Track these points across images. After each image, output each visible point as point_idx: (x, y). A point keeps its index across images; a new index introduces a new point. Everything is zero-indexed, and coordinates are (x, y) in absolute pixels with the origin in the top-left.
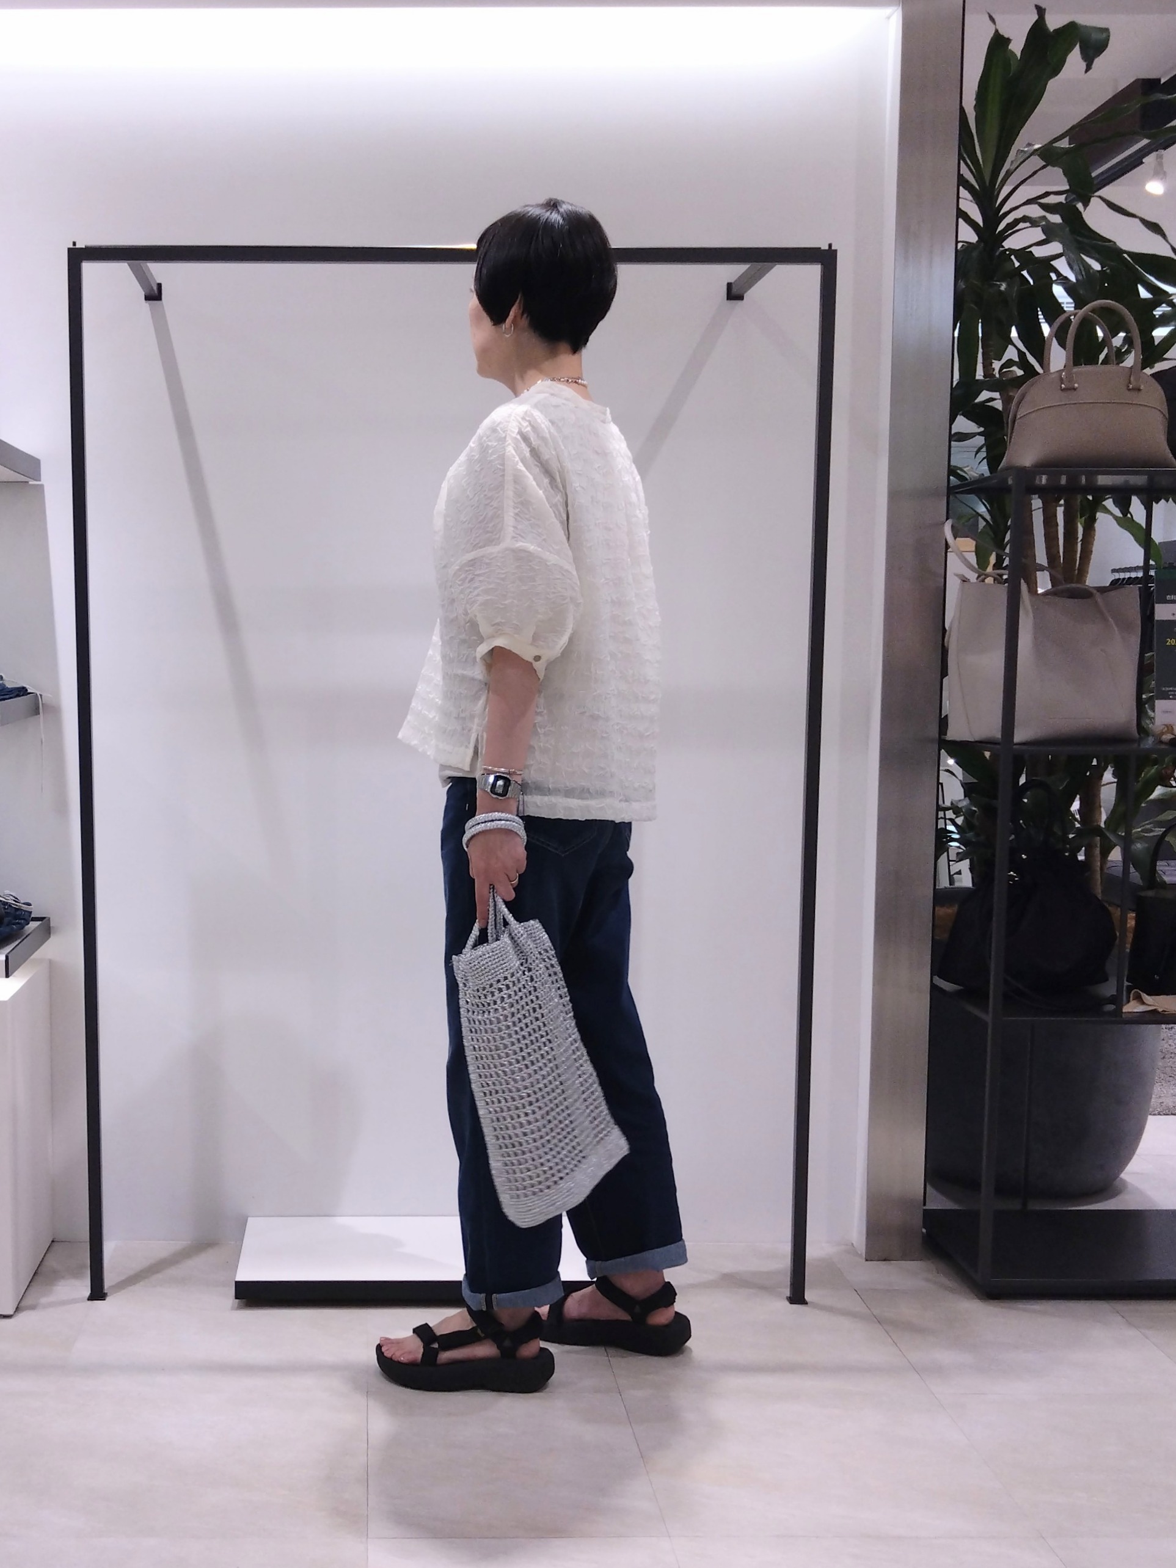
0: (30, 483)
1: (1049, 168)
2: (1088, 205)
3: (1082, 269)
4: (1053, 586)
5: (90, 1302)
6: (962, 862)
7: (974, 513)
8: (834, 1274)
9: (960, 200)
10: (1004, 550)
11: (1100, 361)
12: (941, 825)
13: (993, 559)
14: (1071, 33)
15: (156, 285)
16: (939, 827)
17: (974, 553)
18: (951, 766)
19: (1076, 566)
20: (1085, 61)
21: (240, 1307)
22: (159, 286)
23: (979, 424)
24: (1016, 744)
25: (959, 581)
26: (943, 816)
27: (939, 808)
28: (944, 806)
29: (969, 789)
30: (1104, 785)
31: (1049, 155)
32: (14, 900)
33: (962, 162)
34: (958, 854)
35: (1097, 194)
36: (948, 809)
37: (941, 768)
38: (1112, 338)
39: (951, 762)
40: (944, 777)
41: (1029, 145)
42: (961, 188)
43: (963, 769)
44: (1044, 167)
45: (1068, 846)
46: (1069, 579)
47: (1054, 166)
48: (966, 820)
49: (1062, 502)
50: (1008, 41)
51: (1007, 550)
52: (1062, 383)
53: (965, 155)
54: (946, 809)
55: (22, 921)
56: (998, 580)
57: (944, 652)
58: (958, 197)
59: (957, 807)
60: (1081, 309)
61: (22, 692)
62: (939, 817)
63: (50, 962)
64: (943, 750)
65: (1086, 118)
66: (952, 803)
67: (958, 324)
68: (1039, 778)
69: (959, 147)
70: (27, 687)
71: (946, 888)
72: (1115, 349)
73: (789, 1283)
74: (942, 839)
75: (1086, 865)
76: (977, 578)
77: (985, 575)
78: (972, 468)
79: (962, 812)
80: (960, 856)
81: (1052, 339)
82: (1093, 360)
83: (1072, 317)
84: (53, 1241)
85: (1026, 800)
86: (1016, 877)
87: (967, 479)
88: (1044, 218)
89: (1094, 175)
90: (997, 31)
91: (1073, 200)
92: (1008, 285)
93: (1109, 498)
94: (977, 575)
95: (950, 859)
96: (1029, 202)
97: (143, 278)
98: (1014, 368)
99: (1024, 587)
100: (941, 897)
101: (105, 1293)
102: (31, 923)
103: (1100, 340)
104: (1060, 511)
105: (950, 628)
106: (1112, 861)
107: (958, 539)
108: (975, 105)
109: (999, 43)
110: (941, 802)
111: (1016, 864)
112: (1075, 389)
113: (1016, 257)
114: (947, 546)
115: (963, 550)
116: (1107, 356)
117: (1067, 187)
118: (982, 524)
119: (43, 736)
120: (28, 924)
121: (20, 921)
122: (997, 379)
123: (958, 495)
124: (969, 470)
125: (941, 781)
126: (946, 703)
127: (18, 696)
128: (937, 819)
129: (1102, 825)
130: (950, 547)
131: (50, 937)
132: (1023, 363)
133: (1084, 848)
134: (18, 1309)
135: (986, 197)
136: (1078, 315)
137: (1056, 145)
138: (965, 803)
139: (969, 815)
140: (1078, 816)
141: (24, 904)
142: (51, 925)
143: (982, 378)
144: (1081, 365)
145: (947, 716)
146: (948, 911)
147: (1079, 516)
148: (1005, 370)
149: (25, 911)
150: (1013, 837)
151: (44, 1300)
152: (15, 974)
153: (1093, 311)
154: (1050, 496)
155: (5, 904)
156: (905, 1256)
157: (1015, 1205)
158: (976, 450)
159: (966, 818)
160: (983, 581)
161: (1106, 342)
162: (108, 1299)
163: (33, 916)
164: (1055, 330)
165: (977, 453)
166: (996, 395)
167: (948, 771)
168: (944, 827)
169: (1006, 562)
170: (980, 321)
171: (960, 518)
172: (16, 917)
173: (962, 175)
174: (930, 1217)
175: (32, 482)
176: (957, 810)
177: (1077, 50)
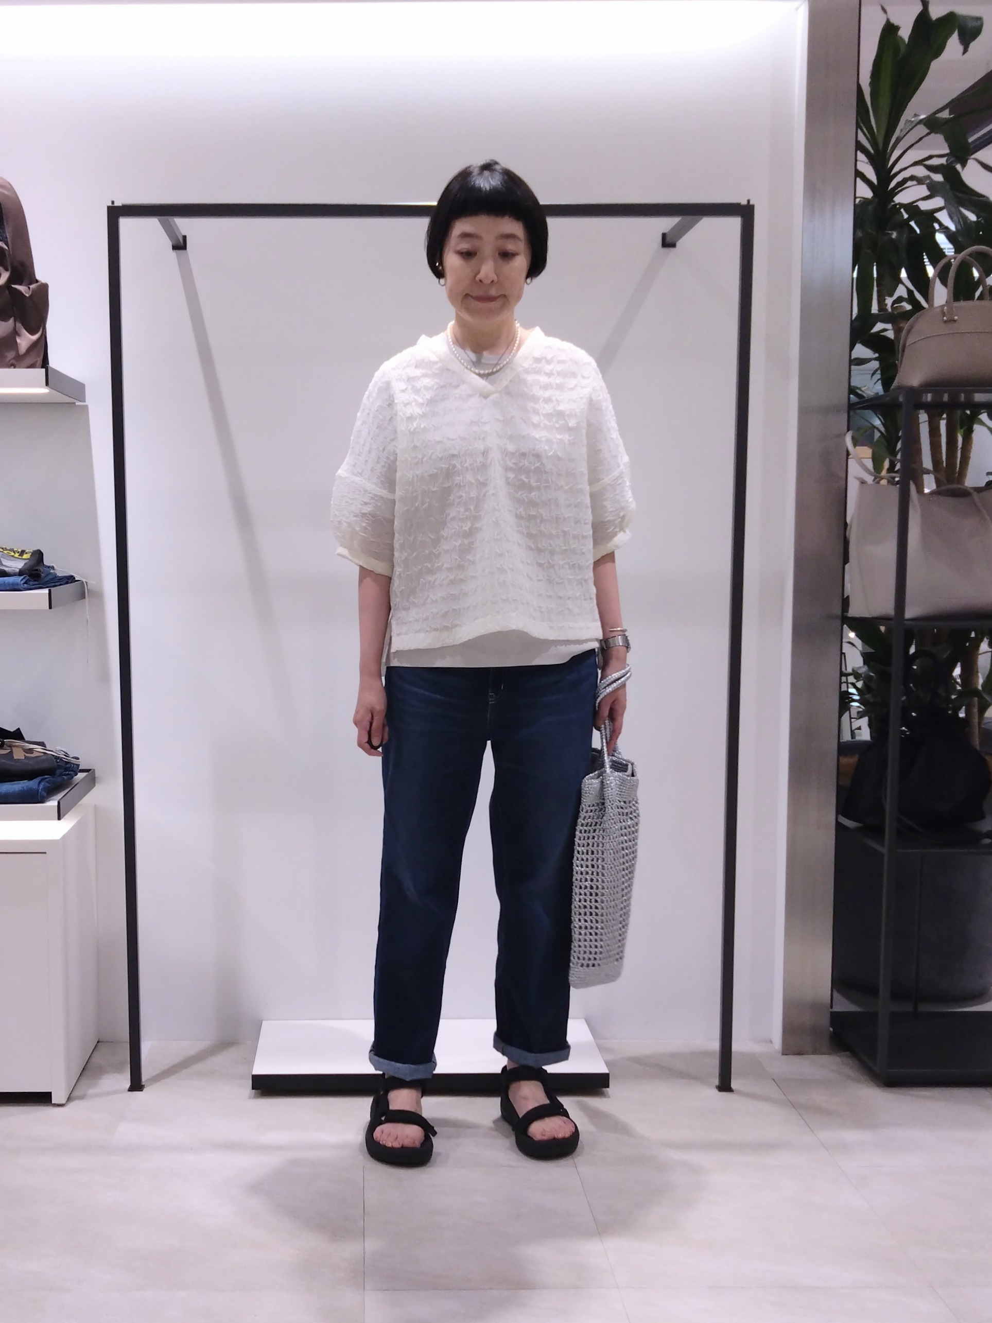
0: (77, 404)
1: (933, 135)
2: (965, 166)
3: (961, 220)
4: (937, 486)
5: (130, 1093)
6: (861, 719)
7: (870, 425)
8: (756, 1065)
9: (858, 163)
10: (896, 457)
11: (976, 296)
12: (844, 688)
13: (886, 464)
14: (950, 21)
15: (181, 236)
16: (842, 690)
17: (871, 460)
18: (852, 639)
19: (956, 469)
20: (963, 45)
21: (256, 1097)
22: (185, 238)
23: (875, 350)
24: (908, 620)
25: (857, 483)
26: (845, 681)
27: (842, 674)
28: (847, 672)
29: (867, 658)
30: (981, 654)
31: (932, 124)
32: (65, 755)
33: (859, 131)
34: (858, 712)
35: (973, 156)
36: (850, 674)
37: (844, 640)
38: (986, 278)
39: (852, 635)
40: (846, 648)
41: (916, 115)
42: (859, 153)
43: (862, 641)
44: (928, 134)
45: (951, 705)
46: (950, 480)
47: (936, 133)
48: (865, 684)
49: (945, 416)
50: (897, 28)
51: (899, 457)
52: (944, 317)
53: (862, 125)
54: (847, 675)
55: (72, 773)
56: (891, 482)
57: (846, 543)
58: (856, 160)
59: (857, 673)
60: (960, 253)
61: (70, 579)
62: (842, 681)
63: (95, 806)
64: (845, 626)
65: (962, 94)
66: (853, 670)
67: (857, 267)
68: (926, 649)
69: (857, 118)
70: (75, 575)
71: (848, 741)
72: (988, 287)
73: (718, 1074)
74: (844, 700)
75: (967, 721)
76: (874, 480)
77: (880, 477)
78: (869, 388)
79: (862, 677)
80: (860, 714)
81: (935, 279)
82: (970, 297)
83: (953, 260)
84: (98, 1042)
85: (915, 667)
86: (907, 732)
87: (864, 397)
88: (928, 177)
89: (970, 140)
90: (888, 21)
91: (952, 162)
92: (898, 233)
93: (983, 412)
94: (873, 478)
95: (852, 717)
96: (916, 164)
97: (170, 231)
98: (904, 304)
99: (913, 488)
100: (844, 749)
101: (142, 1085)
102: (79, 774)
103: (976, 280)
104: (943, 424)
105: (851, 521)
106: (987, 718)
107: (857, 447)
108: (870, 83)
109: (890, 30)
110: (843, 669)
111: (906, 720)
112: (955, 321)
113: (904, 210)
114: (848, 454)
115: (862, 456)
116: (982, 293)
117: (947, 151)
118: (877, 435)
119: (88, 617)
120: (76, 775)
121: (70, 773)
122: (889, 313)
123: (858, 411)
124: (866, 390)
125: (843, 651)
126: (848, 586)
127: (67, 583)
128: (841, 683)
129: (980, 688)
130: (850, 455)
131: (95, 786)
132: (911, 299)
133: (964, 707)
134: (69, 1099)
135: (880, 160)
136: (957, 259)
137: (939, 115)
138: (864, 670)
139: (868, 680)
140: (959, 680)
141: (72, 758)
142: (96, 775)
143: (877, 312)
144: (960, 301)
145: (848, 597)
146: (850, 761)
147: (959, 427)
148: (895, 306)
149: (73, 764)
150: (904, 698)
151: (91, 1091)
152: (65, 817)
153: (970, 255)
154: (934, 411)
155: (57, 758)
156: (815, 1052)
157: (909, 1008)
158: (872, 372)
159: (864, 682)
160: (878, 482)
161: (981, 281)
162: (145, 1090)
163: (80, 768)
164: (938, 271)
165: (873, 375)
166: (889, 326)
167: (849, 643)
168: (846, 689)
169: (898, 467)
170: (875, 264)
171: (858, 429)
172: (66, 769)
173: (859, 141)
174: (837, 1018)
175: (78, 403)
176: (857, 675)
177: (955, 36)
